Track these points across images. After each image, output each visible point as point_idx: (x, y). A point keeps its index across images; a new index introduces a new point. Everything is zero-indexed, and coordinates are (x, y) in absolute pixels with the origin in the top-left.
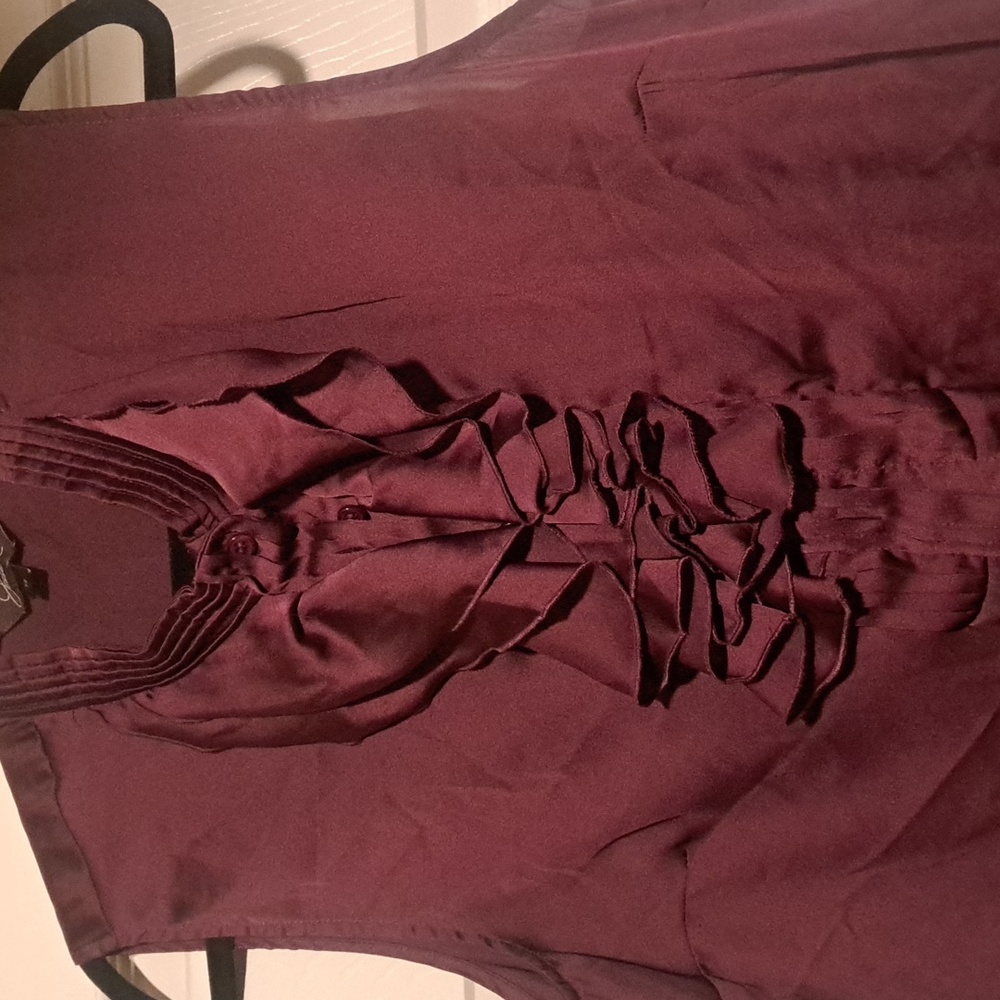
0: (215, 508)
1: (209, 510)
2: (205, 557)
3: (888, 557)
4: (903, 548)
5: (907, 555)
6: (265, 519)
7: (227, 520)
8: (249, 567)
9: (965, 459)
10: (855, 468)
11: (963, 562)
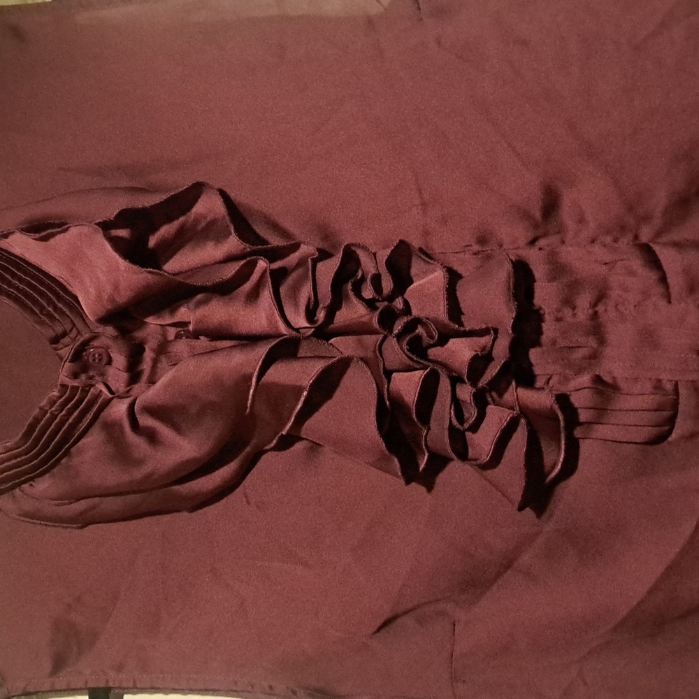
0: (80, 325)
1: (74, 325)
2: (68, 364)
3: (598, 379)
4: (610, 373)
5: (614, 378)
6: (117, 337)
7: (87, 336)
8: (102, 375)
9: (662, 303)
10: (574, 308)
11: (658, 386)
